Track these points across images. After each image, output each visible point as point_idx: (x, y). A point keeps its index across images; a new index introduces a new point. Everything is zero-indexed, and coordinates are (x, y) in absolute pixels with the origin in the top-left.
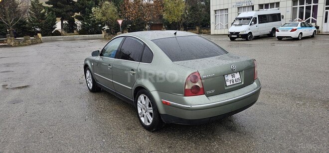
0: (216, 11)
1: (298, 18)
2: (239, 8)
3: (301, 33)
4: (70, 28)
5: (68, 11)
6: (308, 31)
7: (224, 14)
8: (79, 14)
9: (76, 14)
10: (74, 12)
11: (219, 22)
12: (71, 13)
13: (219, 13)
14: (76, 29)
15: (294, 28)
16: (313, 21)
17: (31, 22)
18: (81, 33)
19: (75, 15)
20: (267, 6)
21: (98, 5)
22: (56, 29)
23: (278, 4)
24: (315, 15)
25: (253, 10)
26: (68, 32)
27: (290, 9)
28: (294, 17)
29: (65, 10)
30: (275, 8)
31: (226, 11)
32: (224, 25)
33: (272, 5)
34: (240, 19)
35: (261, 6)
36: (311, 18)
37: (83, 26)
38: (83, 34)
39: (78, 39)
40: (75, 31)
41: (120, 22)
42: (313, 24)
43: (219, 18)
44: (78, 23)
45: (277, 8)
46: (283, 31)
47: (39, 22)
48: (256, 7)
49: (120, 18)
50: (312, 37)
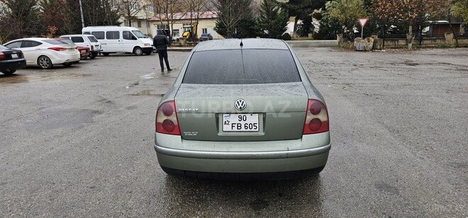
4: (305, 31)
5: (306, 8)
8: (319, 11)
9: (316, 11)
10: (313, 9)
12: (309, 10)
14: (312, 32)
17: (260, 22)
18: (317, 37)
19: (313, 13)
22: (286, 32)
26: (302, 36)
29: (302, 6)
37: (322, 27)
39: (312, 45)
40: (310, 35)
41: (363, 21)
44: (315, 23)
47: (268, 23)
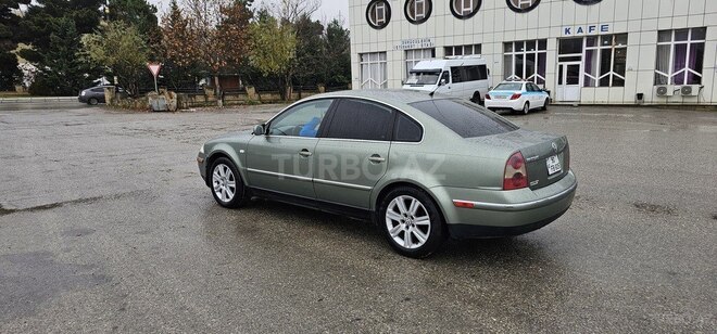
0: (361, 55)
1: (513, 76)
2: (406, 51)
3: (528, 102)
6: (537, 99)
7: (379, 61)
8: (30, 47)
9: (21, 46)
10: (16, 42)
11: (368, 77)
12: (8, 43)
13: (368, 60)
14: (19, 82)
15: (517, 92)
16: (540, 82)
18: (34, 91)
19: (18, 50)
20: (459, 50)
21: (96, 29)
23: (478, 48)
24: (542, 71)
25: (434, 56)
27: (500, 59)
28: (506, 73)
30: (473, 56)
31: (383, 55)
32: (379, 83)
33: (468, 49)
34: (418, 73)
35: (448, 50)
36: (536, 75)
37: (40, 74)
38: (41, 95)
40: (18, 88)
41: (155, 69)
42: (541, 87)
43: (368, 70)
44: (27, 67)
45: (478, 56)
46: (497, 97)
48: (440, 52)
49: (152, 60)
50: (543, 109)
